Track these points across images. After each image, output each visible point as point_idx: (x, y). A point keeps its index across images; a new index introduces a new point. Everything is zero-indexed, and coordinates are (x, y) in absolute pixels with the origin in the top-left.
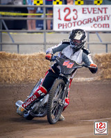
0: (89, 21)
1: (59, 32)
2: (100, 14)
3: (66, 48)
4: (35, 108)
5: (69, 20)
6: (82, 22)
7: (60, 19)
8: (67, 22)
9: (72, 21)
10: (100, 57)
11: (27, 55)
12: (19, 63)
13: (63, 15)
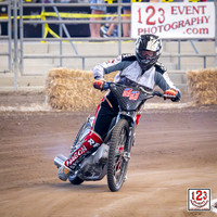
0: (181, 24)
2: (196, 15)
3: (129, 67)
4: (86, 166)
5: (153, 23)
6: (171, 27)
7: (140, 22)
8: (151, 26)
9: (158, 24)
10: (195, 75)
13: (145, 16)
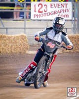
0: (55, 13)
1: (34, 20)
3: (50, 32)
7: (35, 11)
11: (13, 35)
12: (7, 41)
